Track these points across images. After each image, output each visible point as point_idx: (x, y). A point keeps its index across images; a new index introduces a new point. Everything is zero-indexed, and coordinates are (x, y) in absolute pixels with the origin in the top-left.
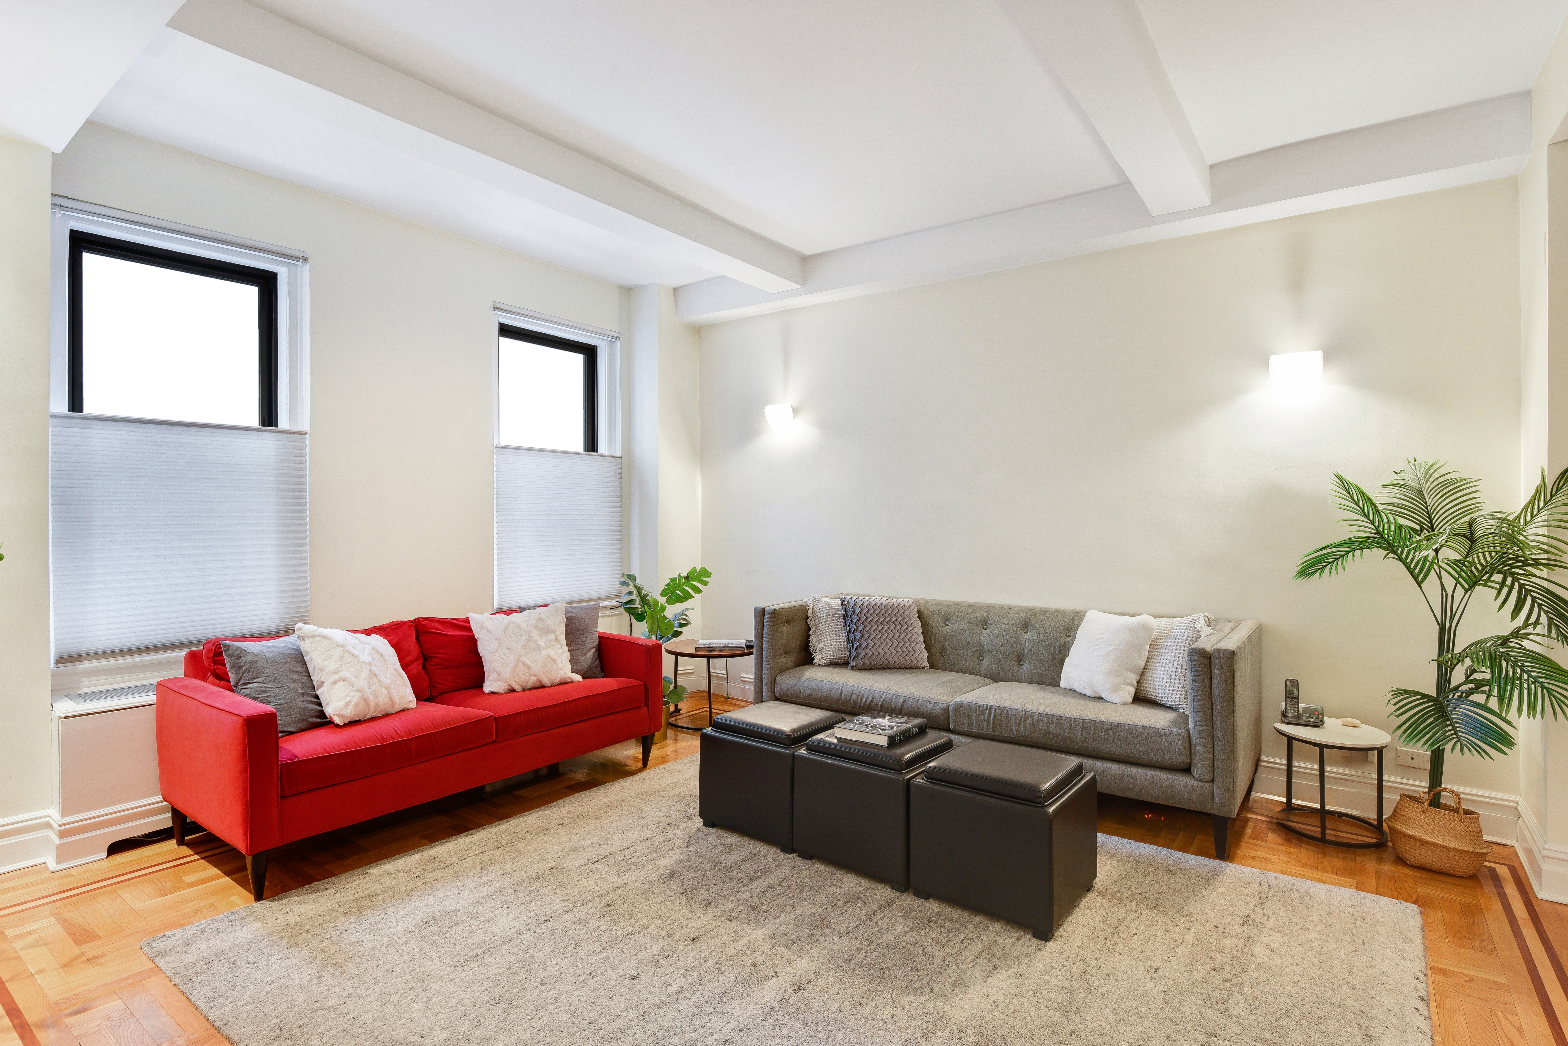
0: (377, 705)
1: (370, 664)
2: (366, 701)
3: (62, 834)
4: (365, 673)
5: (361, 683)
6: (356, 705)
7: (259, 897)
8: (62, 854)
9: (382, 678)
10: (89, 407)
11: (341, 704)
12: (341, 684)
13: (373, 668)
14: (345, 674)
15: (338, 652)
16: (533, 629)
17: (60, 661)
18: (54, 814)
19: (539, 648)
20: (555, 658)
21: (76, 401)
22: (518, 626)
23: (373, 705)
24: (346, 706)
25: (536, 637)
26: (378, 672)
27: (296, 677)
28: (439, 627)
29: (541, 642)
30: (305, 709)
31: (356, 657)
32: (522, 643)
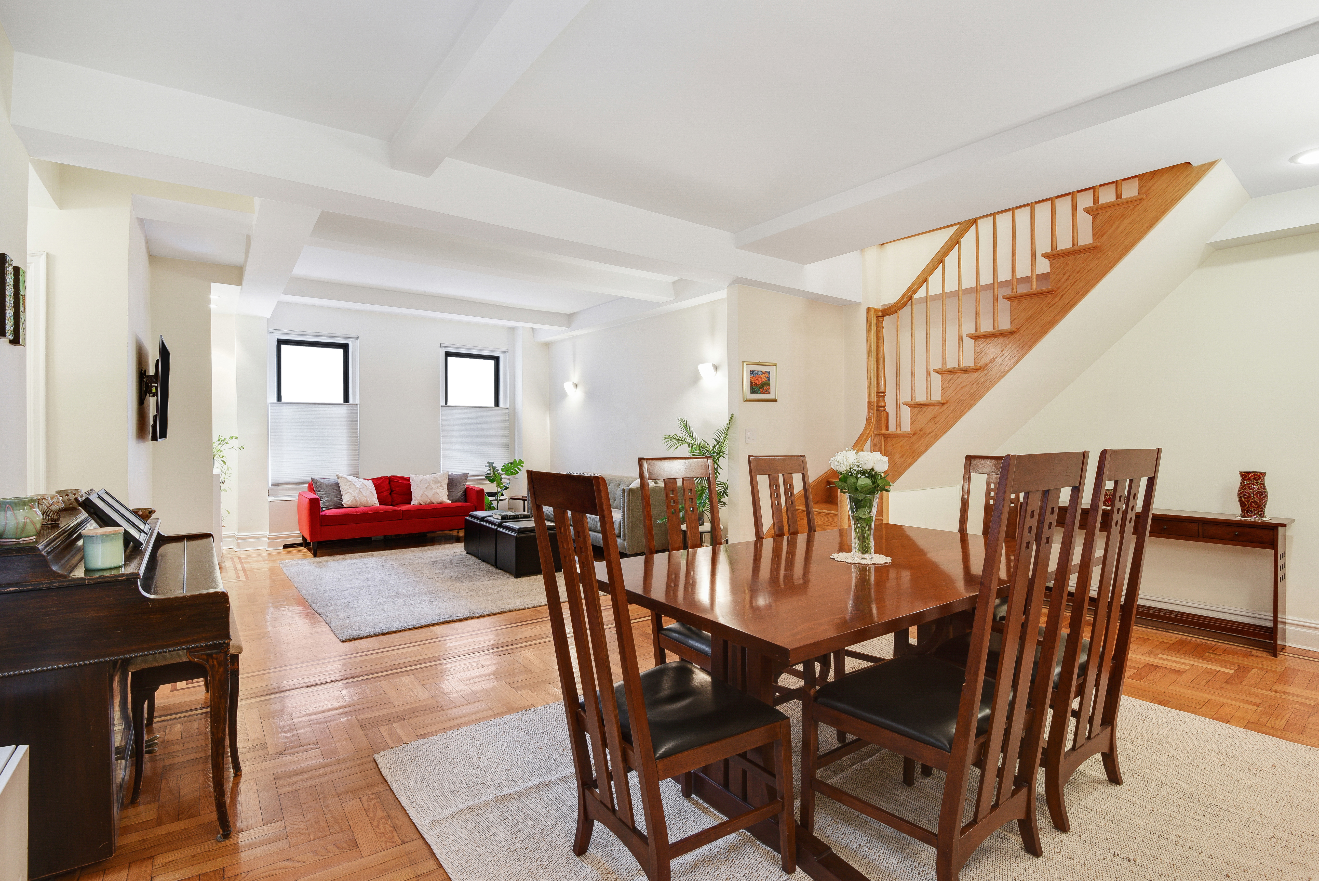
0: (360, 502)
1: (360, 489)
2: (356, 501)
3: (269, 539)
4: (357, 491)
5: (355, 494)
6: (352, 501)
7: (315, 556)
8: (270, 545)
9: (364, 494)
10: (284, 399)
11: (346, 500)
12: (348, 494)
13: (361, 490)
14: (350, 491)
15: (349, 483)
16: (431, 481)
17: (273, 485)
18: (267, 533)
19: (432, 489)
20: (439, 493)
21: (279, 398)
22: (426, 480)
23: (359, 502)
24: (348, 501)
25: (432, 484)
26: (362, 491)
27: (335, 491)
28: (398, 479)
29: (434, 486)
30: (337, 502)
31: (355, 485)
32: (426, 486)
